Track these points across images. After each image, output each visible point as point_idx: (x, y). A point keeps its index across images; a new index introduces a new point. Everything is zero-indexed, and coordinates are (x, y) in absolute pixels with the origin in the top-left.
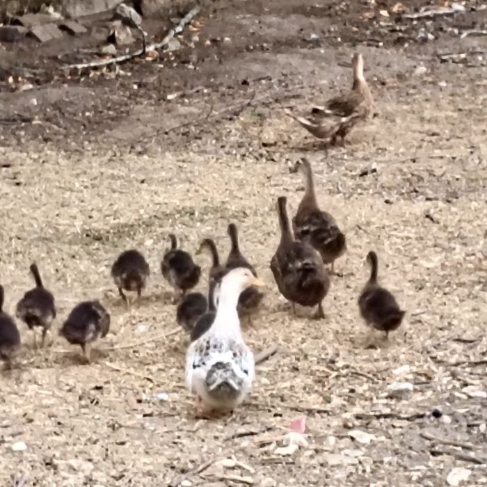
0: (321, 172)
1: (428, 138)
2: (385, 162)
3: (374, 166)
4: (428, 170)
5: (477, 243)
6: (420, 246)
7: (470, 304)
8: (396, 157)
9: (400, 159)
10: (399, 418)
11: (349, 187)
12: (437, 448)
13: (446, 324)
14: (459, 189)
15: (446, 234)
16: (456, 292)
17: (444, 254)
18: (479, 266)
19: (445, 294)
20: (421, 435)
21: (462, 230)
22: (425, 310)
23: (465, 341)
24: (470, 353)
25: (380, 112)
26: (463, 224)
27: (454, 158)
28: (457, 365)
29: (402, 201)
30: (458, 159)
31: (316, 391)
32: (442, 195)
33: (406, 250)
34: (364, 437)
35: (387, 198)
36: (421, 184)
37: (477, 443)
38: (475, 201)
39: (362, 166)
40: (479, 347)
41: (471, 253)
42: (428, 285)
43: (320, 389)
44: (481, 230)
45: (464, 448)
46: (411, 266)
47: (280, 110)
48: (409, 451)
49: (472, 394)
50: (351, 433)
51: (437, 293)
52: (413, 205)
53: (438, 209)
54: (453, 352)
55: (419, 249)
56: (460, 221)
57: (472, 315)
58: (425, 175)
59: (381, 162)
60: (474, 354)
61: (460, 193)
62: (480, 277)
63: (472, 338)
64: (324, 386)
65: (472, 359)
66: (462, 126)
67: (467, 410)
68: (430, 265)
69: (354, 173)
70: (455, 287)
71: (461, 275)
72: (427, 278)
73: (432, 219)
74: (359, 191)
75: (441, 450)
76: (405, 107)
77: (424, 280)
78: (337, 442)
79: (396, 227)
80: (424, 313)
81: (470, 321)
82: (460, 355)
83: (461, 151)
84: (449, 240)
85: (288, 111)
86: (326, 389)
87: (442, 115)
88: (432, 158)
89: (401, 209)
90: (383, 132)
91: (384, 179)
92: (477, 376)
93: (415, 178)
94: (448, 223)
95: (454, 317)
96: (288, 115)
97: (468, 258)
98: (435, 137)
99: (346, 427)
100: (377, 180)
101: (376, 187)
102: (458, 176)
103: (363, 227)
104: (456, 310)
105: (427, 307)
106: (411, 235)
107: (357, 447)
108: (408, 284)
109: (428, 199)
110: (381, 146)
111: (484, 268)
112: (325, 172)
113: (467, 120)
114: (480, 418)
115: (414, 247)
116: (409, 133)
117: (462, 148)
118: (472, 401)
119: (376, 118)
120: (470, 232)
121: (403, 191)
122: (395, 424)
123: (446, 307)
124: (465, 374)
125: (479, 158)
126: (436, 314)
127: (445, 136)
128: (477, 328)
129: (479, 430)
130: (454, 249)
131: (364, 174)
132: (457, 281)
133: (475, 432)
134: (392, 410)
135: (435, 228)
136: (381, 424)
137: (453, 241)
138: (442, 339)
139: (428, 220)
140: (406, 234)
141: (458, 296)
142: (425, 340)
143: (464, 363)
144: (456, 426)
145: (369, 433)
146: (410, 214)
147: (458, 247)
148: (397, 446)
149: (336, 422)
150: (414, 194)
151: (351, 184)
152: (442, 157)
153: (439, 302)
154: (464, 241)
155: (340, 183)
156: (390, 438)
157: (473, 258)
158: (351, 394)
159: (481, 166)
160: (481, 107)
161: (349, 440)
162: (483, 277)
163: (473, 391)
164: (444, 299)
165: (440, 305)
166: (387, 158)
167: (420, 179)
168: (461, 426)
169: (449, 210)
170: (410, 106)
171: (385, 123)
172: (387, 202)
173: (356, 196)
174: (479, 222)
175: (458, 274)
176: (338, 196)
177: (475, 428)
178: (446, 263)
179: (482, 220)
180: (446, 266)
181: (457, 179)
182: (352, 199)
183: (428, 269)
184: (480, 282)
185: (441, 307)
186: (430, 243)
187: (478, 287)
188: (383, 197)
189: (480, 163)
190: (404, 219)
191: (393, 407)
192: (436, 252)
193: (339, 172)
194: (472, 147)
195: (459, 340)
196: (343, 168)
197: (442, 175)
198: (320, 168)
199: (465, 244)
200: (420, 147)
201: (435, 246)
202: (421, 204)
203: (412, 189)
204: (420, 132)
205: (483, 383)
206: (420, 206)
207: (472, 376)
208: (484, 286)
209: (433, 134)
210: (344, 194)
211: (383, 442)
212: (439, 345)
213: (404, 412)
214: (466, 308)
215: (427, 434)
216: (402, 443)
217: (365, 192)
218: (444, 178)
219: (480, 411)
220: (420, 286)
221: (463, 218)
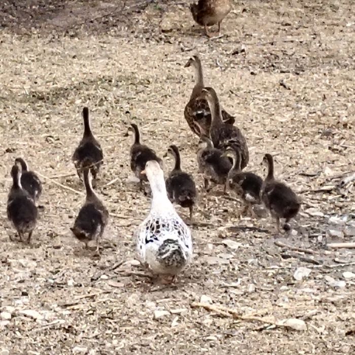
0: (204, 52)
1: (282, 27)
2: (251, 45)
3: (243, 47)
4: (282, 51)
5: (317, 104)
6: (276, 106)
7: (312, 148)
8: (259, 41)
9: (262, 43)
10: (260, 231)
11: (225, 62)
12: (286, 253)
13: (294, 163)
14: (305, 65)
15: (295, 98)
16: (301, 140)
17: (293, 112)
18: (319, 121)
19: (294, 141)
20: (275, 243)
21: (306, 95)
22: (279, 152)
23: (308, 176)
24: (311, 184)
25: (248, 8)
26: (308, 90)
27: (301, 42)
28: (302, 192)
29: (263, 73)
30: (304, 43)
31: (200, 211)
32: (293, 69)
33: (265, 109)
34: (234, 245)
35: (252, 71)
36: (277, 61)
37: (315, 249)
38: (316, 73)
39: (234, 47)
40: (318, 180)
41: (312, 112)
42: (281, 134)
43: (202, 210)
44: (321, 95)
45: (306, 252)
46: (269, 120)
47: (175, 6)
48: (266, 255)
49: (313, 214)
50: (225, 242)
51: (288, 140)
52: (271, 76)
53: (289, 79)
54: (299, 183)
55: (275, 108)
56: (305, 88)
57: (313, 156)
58: (280, 54)
59: (248, 44)
60: (314, 185)
61: (305, 67)
62: (319, 129)
63: (313, 173)
64: (205, 207)
65: (313, 188)
66: (308, 19)
67: (309, 225)
68: (283, 120)
69: (228, 53)
70: (301, 136)
71: (305, 127)
72: (281, 130)
73: (285, 87)
74: (232, 65)
75: (289, 254)
76: (266, 5)
77: (279, 130)
78: (214, 248)
79: (259, 92)
80: (278, 155)
81: (312, 162)
82: (304, 185)
83: (307, 37)
84: (297, 102)
85: (180, 7)
86: (206, 209)
87: (293, 10)
88: (285, 42)
89: (262, 78)
90: (250, 22)
91: (250, 56)
92: (317, 201)
93: (273, 57)
94: (296, 90)
95: (300, 158)
96: (180, 9)
97: (310, 115)
98: (288, 27)
99: (221, 237)
100: (245, 57)
101: (244, 63)
102: (305, 56)
103: (234, 92)
104: (302, 153)
105: (281, 150)
106: (269, 98)
107: (229, 252)
108: (267, 134)
109: (282, 72)
110: (248, 33)
111: (322, 122)
112: (207, 51)
113: (311, 14)
114: (318, 231)
115: (272, 107)
116: (269, 24)
117: (308, 35)
118: (312, 219)
119: (245, 13)
120: (312, 96)
121: (264, 66)
122: (256, 235)
123: (295, 151)
124: (308, 199)
125: (319, 42)
126: (287, 156)
127: (295, 26)
128: (317, 166)
129: (317, 240)
130: (301, 108)
131: (236, 53)
132: (302, 132)
133: (314, 241)
134: (255, 225)
135: (287, 93)
136: (246, 235)
137: (300, 103)
138: (291, 174)
139: (282, 87)
140: (265, 97)
141: (303, 142)
142: (279, 175)
143: (307, 191)
144: (301, 237)
145: (238, 241)
146: (269, 82)
147: (304, 107)
148: (258, 251)
149: (213, 234)
150: (272, 68)
151: (226, 60)
152: (292, 42)
153: (290, 147)
154: (308, 103)
155: (218, 59)
156: (253, 245)
157: (314, 115)
158: (225, 213)
159: (320, 48)
160: (321, 5)
161: (223, 247)
162: (322, 129)
163: (313, 212)
164: (293, 145)
165: (290, 149)
166: (252, 41)
167: (277, 57)
168: (304, 237)
169: (297, 80)
170: (269, 4)
171: (251, 16)
172: (252, 73)
173: (229, 69)
174: (318, 89)
175: (303, 127)
176: (216, 69)
177: (314, 238)
178: (295, 119)
179: (321, 88)
180: (295, 121)
181: (304, 58)
182: (226, 71)
183: (282, 123)
184: (319, 133)
185: (291, 151)
186: (283, 104)
187: (318, 136)
188: (249, 70)
189: (320, 46)
190: (264, 86)
191: (256, 223)
192: (288, 111)
193: (217, 51)
194: (315, 34)
195: (303, 175)
196: (221, 49)
197: (293, 54)
198: (203, 49)
199: (309, 105)
200: (277, 34)
201: (287, 106)
202: (277, 75)
203: (271, 64)
204: (276, 23)
205: (321, 206)
206: (276, 77)
207: (313, 201)
208: (322, 135)
209: (287, 25)
210: (221, 67)
211: (247, 248)
212: (289, 178)
213: (263, 226)
214: (309, 152)
215: (280, 243)
216: (261, 249)
217: (236, 66)
218: (293, 56)
219: (318, 226)
220: (275, 136)
221: (308, 86)
